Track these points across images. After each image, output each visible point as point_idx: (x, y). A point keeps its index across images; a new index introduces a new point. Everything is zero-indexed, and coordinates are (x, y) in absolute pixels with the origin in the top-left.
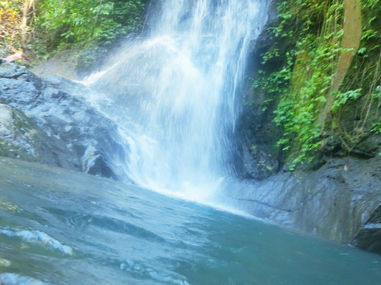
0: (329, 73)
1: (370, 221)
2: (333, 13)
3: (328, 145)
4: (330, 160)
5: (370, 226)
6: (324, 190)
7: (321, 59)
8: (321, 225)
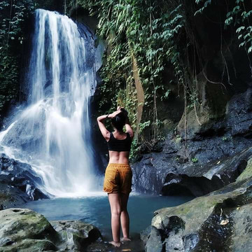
0: (135, 112)
1: (166, 181)
2: (129, 81)
3: (142, 148)
4: (144, 155)
5: (166, 184)
6: (145, 171)
7: (129, 105)
8: (147, 189)
